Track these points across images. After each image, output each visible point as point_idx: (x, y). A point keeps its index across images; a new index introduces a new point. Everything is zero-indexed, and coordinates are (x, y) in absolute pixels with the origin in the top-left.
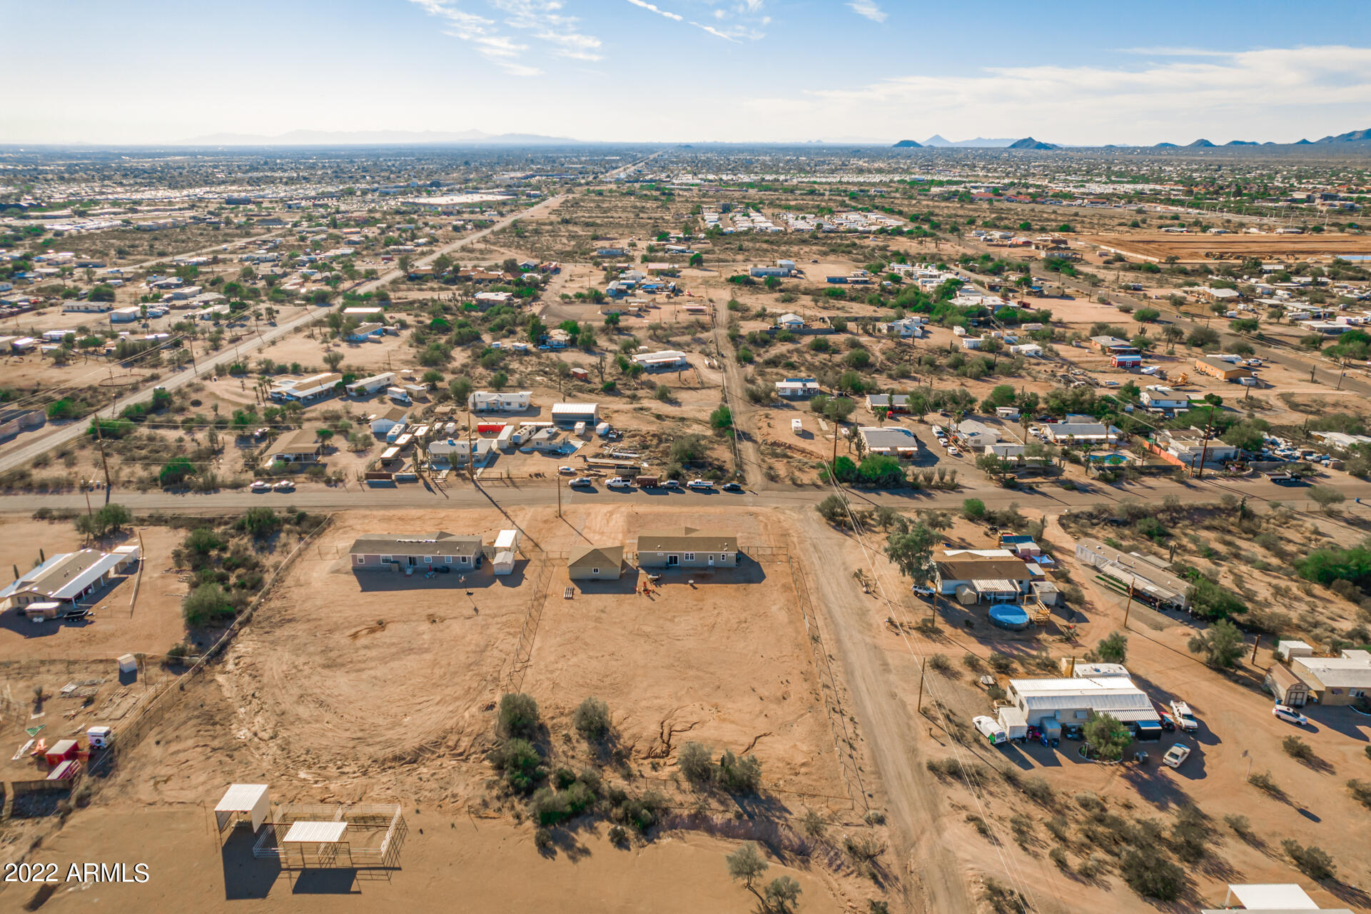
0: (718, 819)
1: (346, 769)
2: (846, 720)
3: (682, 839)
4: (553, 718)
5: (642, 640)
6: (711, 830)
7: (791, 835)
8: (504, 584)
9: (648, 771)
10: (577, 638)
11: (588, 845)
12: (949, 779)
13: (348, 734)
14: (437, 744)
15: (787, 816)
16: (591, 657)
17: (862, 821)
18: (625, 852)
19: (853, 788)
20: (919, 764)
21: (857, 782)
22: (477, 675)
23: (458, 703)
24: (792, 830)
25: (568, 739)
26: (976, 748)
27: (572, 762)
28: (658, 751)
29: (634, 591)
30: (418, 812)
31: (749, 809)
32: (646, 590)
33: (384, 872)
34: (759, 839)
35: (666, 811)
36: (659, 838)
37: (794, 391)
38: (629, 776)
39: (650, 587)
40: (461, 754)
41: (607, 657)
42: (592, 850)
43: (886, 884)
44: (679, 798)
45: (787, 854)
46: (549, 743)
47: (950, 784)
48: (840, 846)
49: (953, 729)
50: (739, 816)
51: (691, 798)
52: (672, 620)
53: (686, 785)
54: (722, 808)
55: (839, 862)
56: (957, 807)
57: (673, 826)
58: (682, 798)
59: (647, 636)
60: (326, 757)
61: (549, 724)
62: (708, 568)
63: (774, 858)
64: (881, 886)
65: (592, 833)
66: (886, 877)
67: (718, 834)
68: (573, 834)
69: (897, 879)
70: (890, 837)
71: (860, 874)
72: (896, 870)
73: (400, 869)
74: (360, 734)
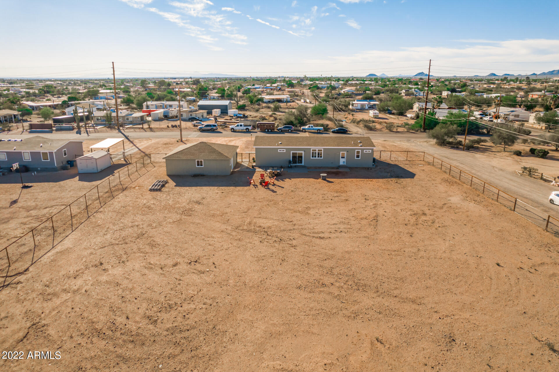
5: (256, 239)
8: (80, 180)
10: (140, 236)
16: (150, 267)
29: (249, 184)
37: (362, 105)
41: (183, 267)
52: (305, 212)
59: (266, 232)
62: (340, 167)
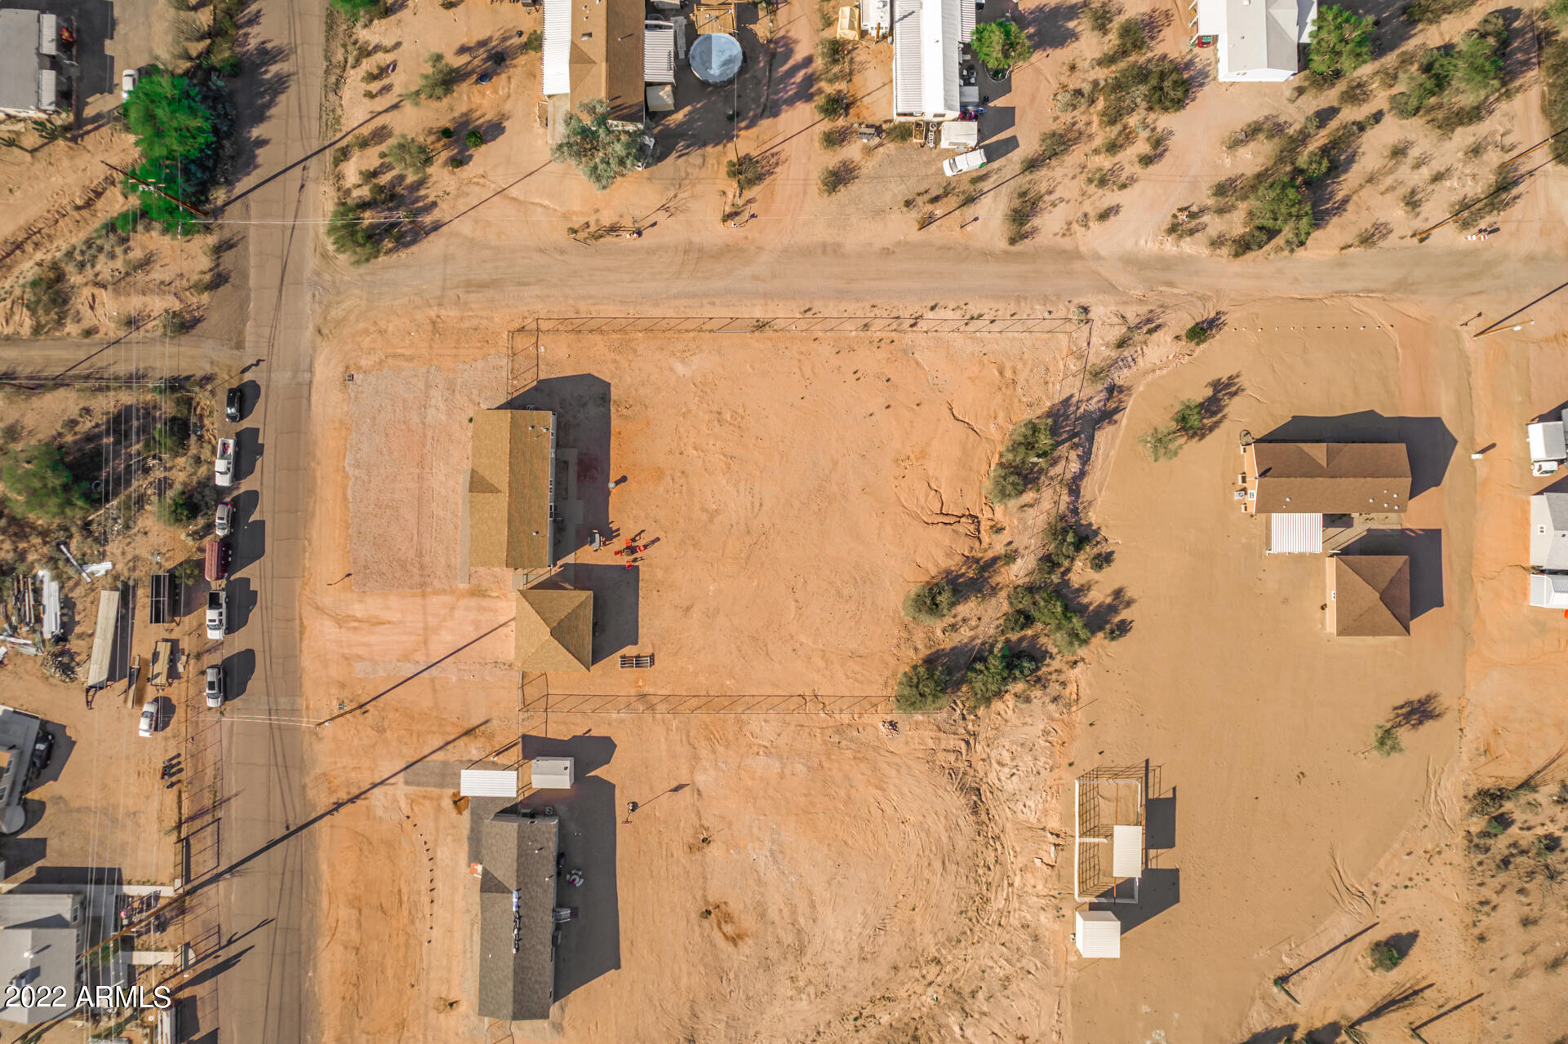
0: (1075, 467)
1: (991, 860)
2: (931, 315)
3: (1090, 503)
4: (916, 649)
6: (1082, 474)
7: (1095, 400)
8: (606, 761)
9: (1005, 537)
10: (754, 638)
11: (1109, 591)
12: (1027, 227)
13: (936, 880)
14: (953, 772)
15: (1074, 400)
16: (799, 616)
17: (1085, 328)
18: (1115, 555)
19: (1035, 329)
20: (1006, 252)
21: (1030, 323)
22: (828, 755)
23: (883, 766)
24: (1092, 398)
25: (953, 627)
26: (985, 186)
27: (985, 620)
28: (972, 528)
30: (1071, 765)
31: (1065, 436)
32: (632, 550)
33: (1151, 775)
34: (1094, 430)
35: (1062, 518)
36: (1090, 524)
38: (1010, 557)
39: (619, 544)
40: (968, 743)
41: (800, 595)
42: (1116, 586)
43: (1158, 322)
44: (1046, 504)
45: (1112, 405)
46: (953, 649)
47: (1035, 230)
48: (1114, 354)
49: (952, 201)
50: (1075, 446)
51: (1047, 494)
52: (713, 513)
53: (1028, 497)
54: (1063, 462)
55: (1130, 359)
56: (1068, 231)
57: (1075, 511)
58: (1047, 502)
60: (974, 889)
61: (924, 652)
63: (1116, 417)
64: (1158, 327)
65: (1089, 589)
66: (1149, 321)
67: (1086, 468)
68: (1091, 608)
69: (1151, 311)
70: (1106, 307)
71: (1145, 343)
72: (1143, 310)
73: (1147, 761)
74: (937, 865)
